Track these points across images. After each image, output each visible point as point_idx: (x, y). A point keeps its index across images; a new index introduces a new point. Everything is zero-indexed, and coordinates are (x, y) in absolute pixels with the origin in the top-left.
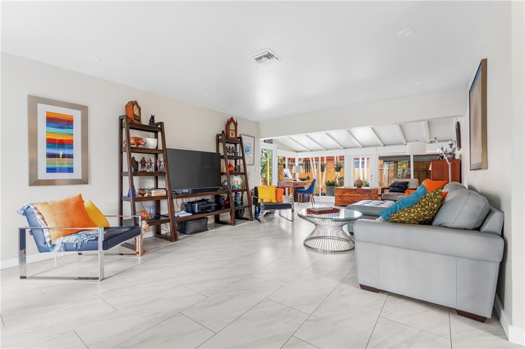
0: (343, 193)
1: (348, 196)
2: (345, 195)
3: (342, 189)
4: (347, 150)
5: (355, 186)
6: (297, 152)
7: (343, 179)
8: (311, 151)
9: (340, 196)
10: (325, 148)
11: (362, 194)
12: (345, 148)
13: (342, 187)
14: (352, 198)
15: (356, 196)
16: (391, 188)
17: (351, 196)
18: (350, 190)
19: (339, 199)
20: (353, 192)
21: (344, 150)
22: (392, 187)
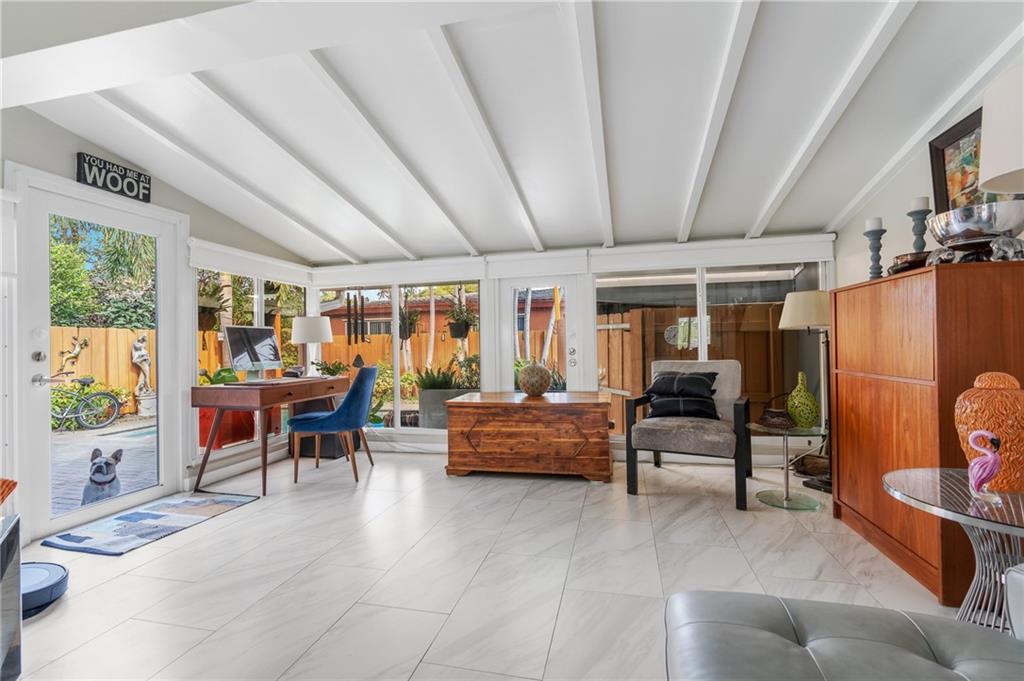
0: (480, 422)
1: (499, 434)
2: (487, 429)
3: (476, 406)
4: (490, 258)
5: (517, 388)
6: (316, 265)
7: (478, 365)
8: (366, 261)
9: (467, 436)
10: (414, 254)
11: (548, 424)
12: (482, 253)
13: (475, 398)
14: (512, 441)
15: (529, 434)
16: (655, 399)
17: (510, 435)
18: (507, 411)
19: (465, 448)
20: (516, 417)
21: (481, 259)
22: (661, 394)
